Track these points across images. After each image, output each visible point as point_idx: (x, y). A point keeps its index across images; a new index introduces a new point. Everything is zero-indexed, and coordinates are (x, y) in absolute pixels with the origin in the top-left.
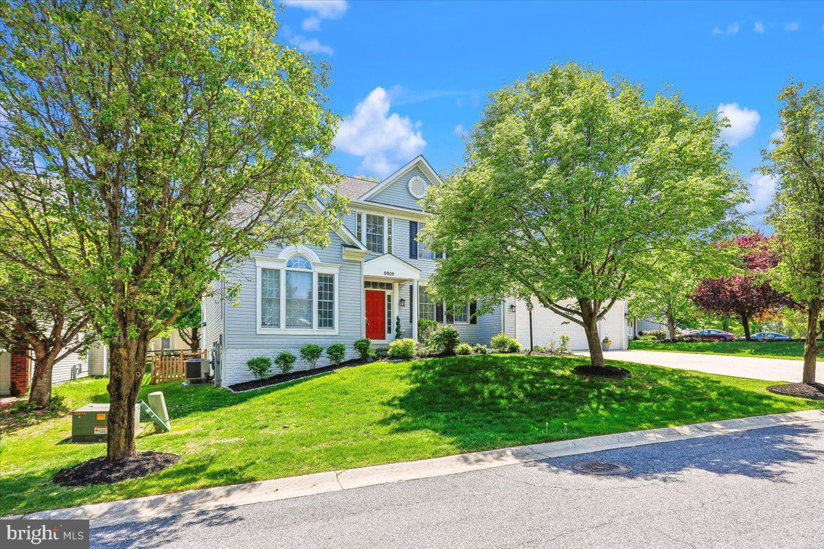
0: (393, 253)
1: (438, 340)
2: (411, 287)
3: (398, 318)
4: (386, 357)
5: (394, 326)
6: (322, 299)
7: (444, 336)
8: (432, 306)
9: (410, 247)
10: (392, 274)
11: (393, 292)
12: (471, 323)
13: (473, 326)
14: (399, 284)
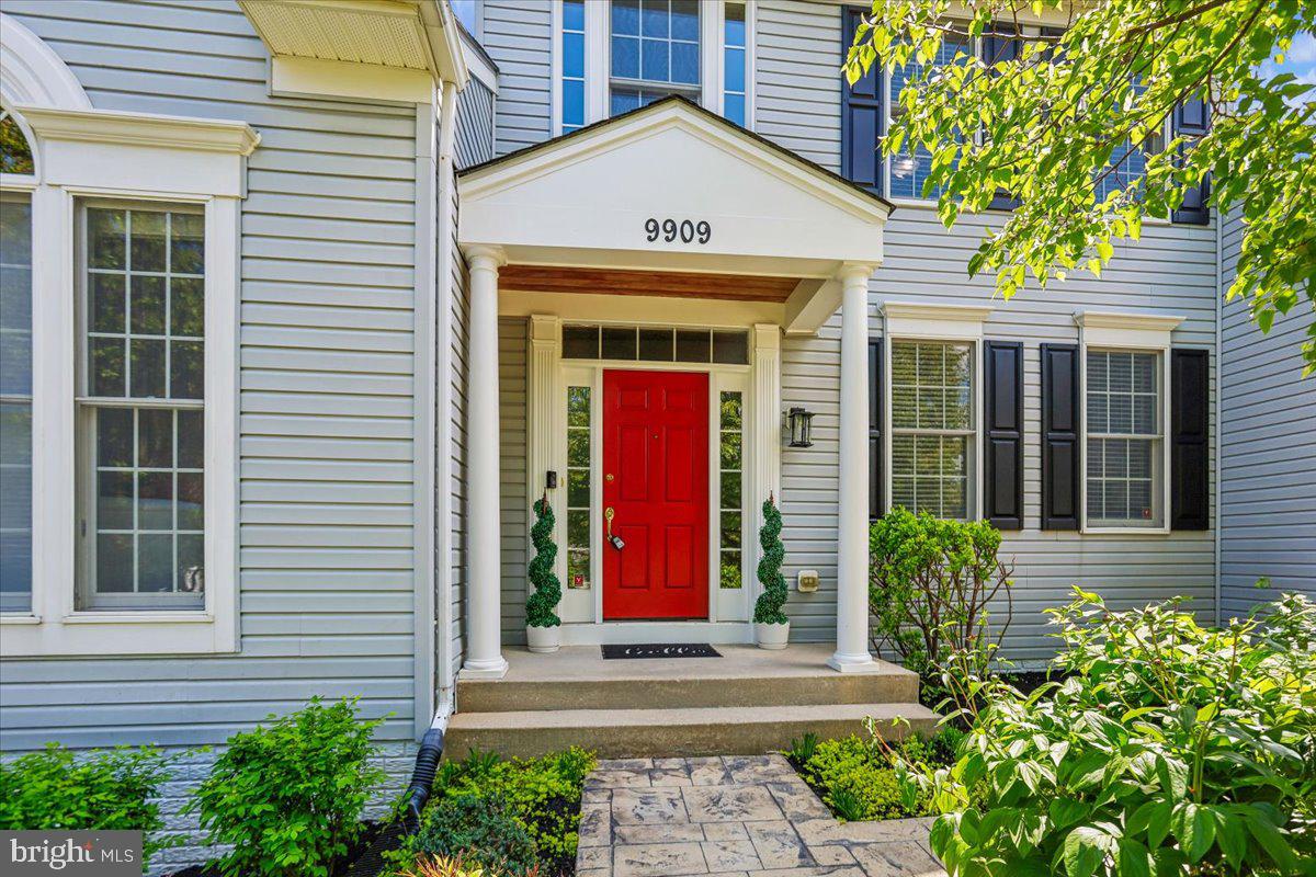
3: (768, 507)
8: (964, 442)
9: (842, 129)
10: (697, 236)
11: (752, 377)
12: (1175, 526)
13: (1190, 540)
14: (783, 331)
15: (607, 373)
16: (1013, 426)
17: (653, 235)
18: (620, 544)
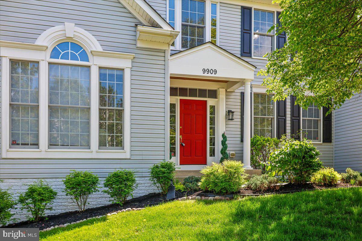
0: (218, 44)
1: (283, 163)
2: (243, 94)
3: (224, 136)
4: (195, 191)
5: (218, 147)
6: (105, 105)
7: (294, 156)
8: (272, 119)
9: (241, 41)
10: (214, 73)
11: (218, 102)
12: (323, 142)
13: (327, 146)
14: (226, 90)
15: (181, 100)
16: (284, 116)
17: (204, 72)
18: (184, 145)
